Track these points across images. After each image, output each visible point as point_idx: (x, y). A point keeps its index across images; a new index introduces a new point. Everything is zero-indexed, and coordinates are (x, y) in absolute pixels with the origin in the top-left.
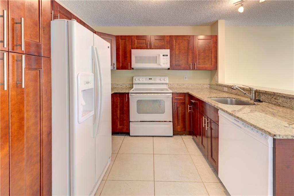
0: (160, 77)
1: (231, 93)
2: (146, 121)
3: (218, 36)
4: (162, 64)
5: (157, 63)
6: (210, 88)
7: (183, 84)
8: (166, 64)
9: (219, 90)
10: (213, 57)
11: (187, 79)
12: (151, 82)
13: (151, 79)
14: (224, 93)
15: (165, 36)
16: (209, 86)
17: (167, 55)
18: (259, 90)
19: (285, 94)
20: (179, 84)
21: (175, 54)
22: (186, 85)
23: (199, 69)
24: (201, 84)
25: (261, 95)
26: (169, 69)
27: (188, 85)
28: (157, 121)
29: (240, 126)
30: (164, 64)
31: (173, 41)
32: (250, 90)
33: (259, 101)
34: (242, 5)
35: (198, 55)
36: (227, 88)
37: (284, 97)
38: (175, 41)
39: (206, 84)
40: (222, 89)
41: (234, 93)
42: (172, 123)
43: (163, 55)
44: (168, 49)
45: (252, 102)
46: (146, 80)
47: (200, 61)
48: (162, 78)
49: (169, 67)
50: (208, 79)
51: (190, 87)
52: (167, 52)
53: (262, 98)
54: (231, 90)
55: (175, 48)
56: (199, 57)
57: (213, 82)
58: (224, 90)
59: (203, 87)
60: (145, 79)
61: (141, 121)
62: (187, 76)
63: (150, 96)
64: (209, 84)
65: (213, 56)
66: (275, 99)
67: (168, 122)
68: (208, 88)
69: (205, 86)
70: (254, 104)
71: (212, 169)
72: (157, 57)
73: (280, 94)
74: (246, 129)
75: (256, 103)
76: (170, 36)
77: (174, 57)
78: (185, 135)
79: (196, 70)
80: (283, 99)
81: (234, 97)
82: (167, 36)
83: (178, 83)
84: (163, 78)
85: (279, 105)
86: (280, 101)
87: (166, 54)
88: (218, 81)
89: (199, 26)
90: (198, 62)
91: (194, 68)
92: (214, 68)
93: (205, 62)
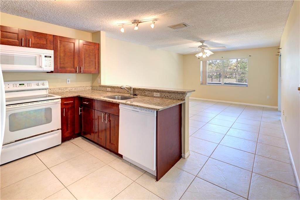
0: (37, 82)
1: (114, 92)
2: (25, 138)
3: (100, 44)
4: (43, 66)
5: (36, 65)
6: (92, 89)
7: (66, 88)
8: (50, 66)
9: (102, 91)
10: (96, 63)
11: (70, 83)
12: (22, 88)
13: (24, 84)
14: (108, 93)
15: (47, 34)
16: (91, 87)
17: (50, 57)
18: (135, 88)
19: (150, 89)
20: (61, 89)
21: (60, 56)
22: (69, 88)
23: (84, 73)
24: (84, 87)
25: (136, 91)
26: (52, 72)
27: (71, 88)
28: (42, 133)
29: (138, 111)
30: (46, 66)
31: (58, 42)
32: (130, 88)
33: (136, 95)
34: (123, 27)
35: (83, 59)
36: (110, 88)
37: (149, 90)
38: (60, 42)
39: (88, 86)
40: (105, 89)
41: (116, 92)
42: (61, 130)
43: (46, 57)
44: (52, 50)
45: (132, 96)
46: (15, 86)
47: (86, 65)
48: (40, 82)
49: (53, 70)
50: (90, 82)
51: (73, 91)
52: (51, 53)
53: (137, 93)
54: (113, 90)
55: (60, 49)
56: (84, 61)
57: (95, 84)
58: (108, 90)
59: (86, 89)
60: (12, 85)
61: (16, 141)
62: (69, 79)
63: (31, 106)
64: (91, 86)
65: (96, 61)
66: (144, 92)
67: (56, 130)
68: (90, 90)
69: (88, 88)
70: (134, 97)
71: (109, 153)
72: (36, 58)
73: (147, 89)
74: (143, 111)
75: (135, 96)
76: (53, 35)
77: (59, 60)
78: (73, 138)
79: (82, 73)
80: (148, 92)
81: (119, 95)
82: (50, 35)
83: (60, 87)
84: (42, 82)
85: (146, 96)
86: (147, 93)
87: (50, 55)
88: (100, 83)
89: (82, 30)
90: (83, 66)
91: (80, 72)
92: (97, 72)
93: (90, 66)
